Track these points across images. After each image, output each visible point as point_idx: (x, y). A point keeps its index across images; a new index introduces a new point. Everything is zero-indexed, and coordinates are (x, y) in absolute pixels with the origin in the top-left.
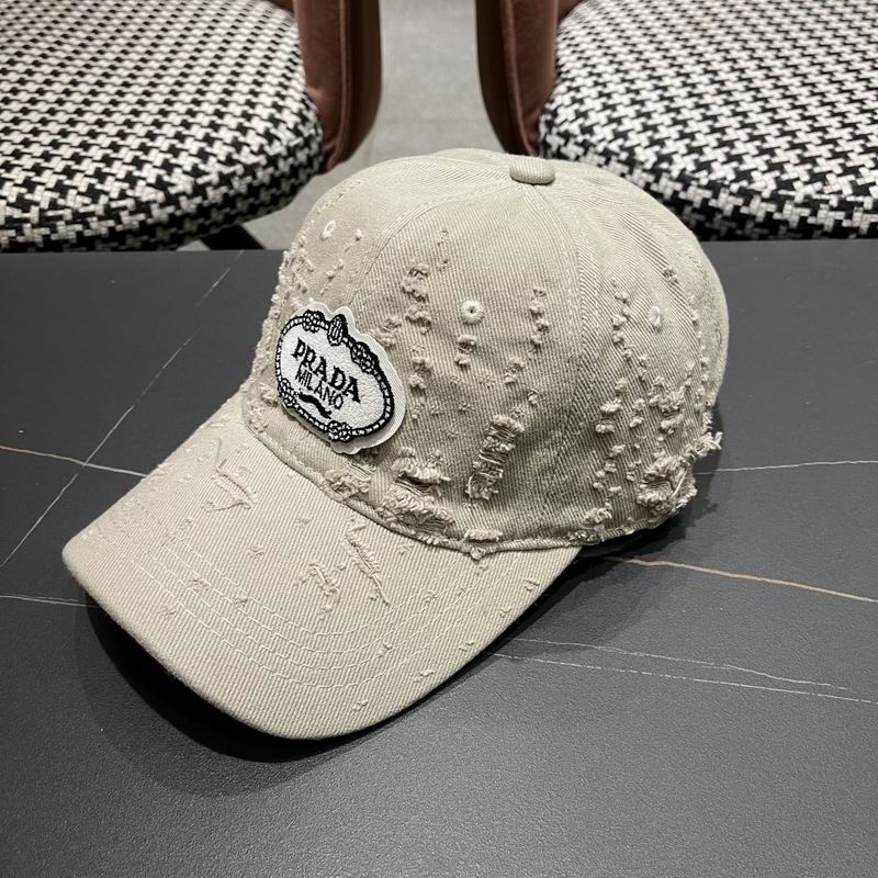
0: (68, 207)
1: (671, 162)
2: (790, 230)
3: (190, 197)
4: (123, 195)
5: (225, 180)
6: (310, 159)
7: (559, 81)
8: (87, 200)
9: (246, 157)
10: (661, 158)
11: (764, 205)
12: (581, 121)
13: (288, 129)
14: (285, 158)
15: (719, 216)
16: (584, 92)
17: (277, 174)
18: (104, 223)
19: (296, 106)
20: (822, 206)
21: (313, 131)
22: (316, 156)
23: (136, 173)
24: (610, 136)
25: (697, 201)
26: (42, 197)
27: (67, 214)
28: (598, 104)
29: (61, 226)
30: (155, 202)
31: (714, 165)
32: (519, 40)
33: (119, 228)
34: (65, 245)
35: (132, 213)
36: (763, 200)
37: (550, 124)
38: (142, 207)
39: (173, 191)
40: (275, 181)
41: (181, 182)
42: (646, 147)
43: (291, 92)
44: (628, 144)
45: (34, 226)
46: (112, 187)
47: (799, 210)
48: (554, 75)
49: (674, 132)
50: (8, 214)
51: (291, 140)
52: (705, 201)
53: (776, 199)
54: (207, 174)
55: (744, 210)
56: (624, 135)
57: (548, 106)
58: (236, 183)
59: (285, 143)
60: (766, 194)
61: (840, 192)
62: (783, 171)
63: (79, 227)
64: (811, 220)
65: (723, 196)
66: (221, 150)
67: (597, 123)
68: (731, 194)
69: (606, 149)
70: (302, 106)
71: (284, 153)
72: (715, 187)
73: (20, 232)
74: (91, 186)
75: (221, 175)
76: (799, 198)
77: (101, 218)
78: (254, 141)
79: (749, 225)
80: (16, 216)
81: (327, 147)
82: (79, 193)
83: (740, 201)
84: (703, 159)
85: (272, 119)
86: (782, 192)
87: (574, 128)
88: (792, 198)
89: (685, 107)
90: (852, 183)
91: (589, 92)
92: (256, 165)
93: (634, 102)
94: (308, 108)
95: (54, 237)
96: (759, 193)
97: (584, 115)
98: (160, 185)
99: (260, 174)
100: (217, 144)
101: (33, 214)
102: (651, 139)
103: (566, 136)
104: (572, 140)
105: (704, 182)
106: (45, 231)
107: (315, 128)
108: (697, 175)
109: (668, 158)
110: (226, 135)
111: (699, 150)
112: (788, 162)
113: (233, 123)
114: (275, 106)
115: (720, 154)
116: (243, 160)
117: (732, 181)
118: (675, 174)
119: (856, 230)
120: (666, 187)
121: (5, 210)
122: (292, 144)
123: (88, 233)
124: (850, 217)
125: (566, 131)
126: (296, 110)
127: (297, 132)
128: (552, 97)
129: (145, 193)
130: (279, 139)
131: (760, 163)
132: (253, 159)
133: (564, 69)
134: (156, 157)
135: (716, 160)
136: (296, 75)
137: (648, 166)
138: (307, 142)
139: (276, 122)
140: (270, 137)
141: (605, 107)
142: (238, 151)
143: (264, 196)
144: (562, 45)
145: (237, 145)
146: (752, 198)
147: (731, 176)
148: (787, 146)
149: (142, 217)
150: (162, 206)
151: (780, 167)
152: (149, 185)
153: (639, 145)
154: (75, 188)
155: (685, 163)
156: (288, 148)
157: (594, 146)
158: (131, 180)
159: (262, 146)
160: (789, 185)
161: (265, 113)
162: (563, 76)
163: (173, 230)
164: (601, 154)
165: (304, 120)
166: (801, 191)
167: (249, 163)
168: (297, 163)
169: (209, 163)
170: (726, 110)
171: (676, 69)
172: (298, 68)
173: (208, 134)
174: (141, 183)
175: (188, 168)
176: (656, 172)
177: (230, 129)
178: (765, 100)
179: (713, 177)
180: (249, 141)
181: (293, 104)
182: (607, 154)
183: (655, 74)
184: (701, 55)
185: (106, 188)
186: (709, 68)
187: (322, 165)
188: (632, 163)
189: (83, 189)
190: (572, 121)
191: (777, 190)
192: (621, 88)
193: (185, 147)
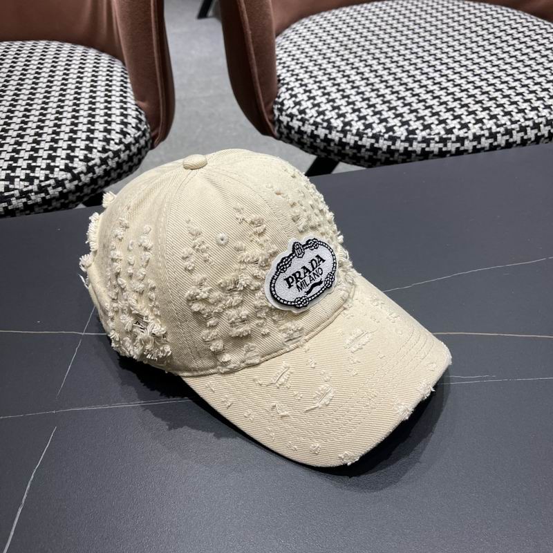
0: (16, 189)
1: (351, 126)
2: (417, 155)
3: (86, 174)
4: (47, 178)
5: (104, 161)
6: (146, 142)
7: (280, 85)
8: (27, 184)
9: (113, 147)
10: (346, 124)
11: (402, 144)
12: (298, 107)
13: (133, 127)
14: (134, 144)
15: (380, 152)
16: (296, 91)
17: (131, 154)
18: (39, 195)
19: (134, 113)
20: (431, 141)
21: (145, 126)
22: (149, 140)
23: (52, 164)
24: (316, 115)
25: (368, 145)
27: (16, 193)
28: (305, 97)
29: (14, 201)
30: (66, 179)
31: (374, 125)
32: (258, 66)
33: (48, 197)
34: (17, 211)
35: (54, 188)
36: (402, 141)
38: (60, 183)
39: (76, 172)
40: (130, 158)
41: (80, 166)
42: (336, 119)
43: (129, 105)
44: (326, 118)
46: (40, 174)
47: (420, 145)
48: (276, 82)
49: (349, 109)
51: (136, 134)
52: (372, 145)
53: (408, 140)
54: (93, 159)
55: (393, 147)
56: (323, 113)
57: (277, 99)
58: (110, 162)
59: (132, 136)
60: (403, 138)
61: (439, 134)
62: (409, 125)
63: (24, 200)
64: (427, 149)
65: (381, 141)
66: (98, 145)
67: (307, 108)
68: (385, 140)
69: (314, 122)
70: (138, 113)
71: (133, 142)
72: (376, 137)
74: (27, 175)
75: (101, 158)
76: (420, 139)
77: (36, 193)
78: (115, 136)
79: (396, 155)
81: (153, 134)
82: (21, 180)
83: (390, 143)
84: (367, 122)
85: (122, 123)
86: (411, 136)
87: (295, 111)
88: (416, 139)
89: (352, 94)
90: (444, 128)
91: (299, 90)
92: (119, 150)
93: (324, 94)
94: (141, 114)
95: (10, 208)
96: (399, 138)
97: (299, 103)
98: (68, 169)
99: (122, 155)
100: (95, 141)
102: (338, 114)
103: (291, 116)
104: (295, 118)
105: (370, 135)
106: (4, 205)
107: (146, 125)
108: (366, 132)
109: (349, 124)
110: (99, 135)
111: (364, 118)
112: (411, 120)
113: (101, 127)
114: (122, 114)
115: (376, 119)
116: (112, 148)
117: (384, 133)
118: (354, 132)
119: (449, 152)
120: (350, 139)
122: (136, 136)
123: (30, 202)
124: (445, 145)
125: (291, 113)
126: (135, 116)
127: (138, 129)
128: (278, 95)
129: (61, 175)
130: (129, 134)
131: (397, 121)
132: (117, 148)
133: (281, 78)
134: (62, 153)
135: (374, 122)
136: (128, 95)
137: (339, 129)
138: (144, 134)
139: (126, 124)
140: (124, 134)
141: (310, 98)
142: (108, 144)
143: (125, 167)
144: (280, 67)
145: (107, 141)
146: (396, 140)
147: (384, 130)
148: (409, 111)
149: (60, 189)
150: (71, 181)
151: (407, 123)
152: (61, 170)
153: (332, 118)
154: (18, 177)
155: (358, 125)
156: (135, 138)
157: (308, 120)
158: (50, 168)
159: (120, 139)
160: (413, 132)
161: (118, 119)
162: (282, 82)
163: (78, 194)
164: (312, 125)
165: (140, 121)
166: (420, 135)
167: (115, 150)
168: (140, 146)
169: (93, 153)
170: (373, 94)
171: (342, 73)
172: (128, 90)
173: (88, 136)
174: (57, 169)
175: (82, 157)
176: (344, 132)
177: (100, 132)
178: (392, 87)
179: (374, 132)
180: (113, 137)
181: (132, 112)
182: (316, 124)
183: (332, 77)
184: (352, 64)
185: (37, 175)
186: (359, 71)
187: (152, 144)
188: (330, 128)
189: (23, 177)
190: (293, 108)
191: (408, 135)
192: (315, 86)
193: (77, 145)
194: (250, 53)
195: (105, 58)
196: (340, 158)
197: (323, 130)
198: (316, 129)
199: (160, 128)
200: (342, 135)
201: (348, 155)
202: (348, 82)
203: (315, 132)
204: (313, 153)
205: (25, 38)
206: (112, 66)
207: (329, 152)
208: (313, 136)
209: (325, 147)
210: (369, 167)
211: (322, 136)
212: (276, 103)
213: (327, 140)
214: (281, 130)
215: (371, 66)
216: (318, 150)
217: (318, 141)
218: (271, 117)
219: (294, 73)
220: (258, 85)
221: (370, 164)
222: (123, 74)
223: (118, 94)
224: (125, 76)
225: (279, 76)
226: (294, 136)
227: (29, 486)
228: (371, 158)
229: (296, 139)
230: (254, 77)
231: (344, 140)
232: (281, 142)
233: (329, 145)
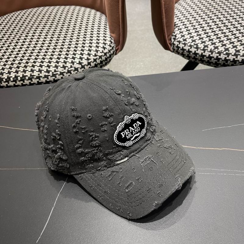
0: (59, 71)
1: (208, 47)
2: (239, 62)
3: (87, 66)
4: (71, 67)
5: (95, 60)
6: (113, 52)
7: (175, 27)
8: (63, 69)
9: (99, 54)
10: (205, 46)
11: (233, 57)
12: (183, 38)
13: (108, 45)
14: (108, 53)
15: (221, 60)
16: (183, 30)
17: (107, 57)
18: (67, 74)
19: (109, 39)
21: (114, 45)
22: (115, 51)
23: (74, 61)
24: (191, 41)
25: (215, 57)
26: (52, 69)
27: (59, 73)
28: (187, 33)
29: (57, 76)
30: (79, 68)
31: (219, 47)
32: (166, 18)
35: (74, 71)
36: (232, 55)
37: (175, 39)
38: (76, 69)
39: (83, 64)
40: (106, 59)
41: (85, 62)
42: (201, 44)
43: (107, 35)
44: (196, 43)
45: (51, 77)
46: (68, 65)
47: (242, 57)
48: (174, 25)
49: (207, 39)
50: (45, 74)
52: (217, 57)
53: (236, 55)
54: (91, 59)
55: (227, 58)
56: (194, 41)
57: (173, 34)
58: (97, 61)
59: (108, 49)
60: (233, 54)
62: (237, 48)
63: (62, 76)
65: (222, 55)
66: (93, 53)
67: (187, 38)
68: (224, 54)
69: (190, 45)
70: (111, 39)
71: (108, 52)
72: (220, 53)
73: (48, 78)
74: (63, 65)
75: (94, 59)
77: (67, 73)
78: (101, 49)
79: (229, 62)
80: (47, 75)
81: (117, 48)
82: (61, 67)
83: (226, 56)
84: (216, 46)
87: (181, 40)
88: (239, 54)
89: (209, 32)
91: (184, 30)
92: (102, 56)
93: (196, 32)
94: (112, 39)
95: (56, 79)
96: (231, 54)
97: (183, 36)
98: (80, 63)
99: (103, 58)
100: (92, 51)
101: (51, 74)
102: (201, 41)
103: (179, 42)
104: (181, 43)
105: (217, 52)
106: (54, 78)
107: (114, 44)
108: (215, 50)
109: (207, 46)
110: (94, 49)
111: (215, 44)
112: (238, 45)
113: (95, 45)
114: (104, 39)
115: (220, 44)
116: (99, 55)
117: (224, 51)
118: (209, 50)
120: (207, 54)
121: (44, 73)
122: (109, 49)
125: (179, 41)
126: (109, 40)
127: (110, 46)
128: (174, 32)
129: (77, 66)
130: (106, 48)
131: (231, 46)
132: (101, 54)
133: (176, 24)
134: (78, 56)
135: (219, 46)
136: (107, 30)
137: (202, 49)
138: (113, 49)
139: (105, 44)
140: (104, 48)
141: (189, 34)
142: (97, 52)
144: (176, 19)
145: (97, 51)
146: (229, 55)
147: (224, 50)
148: (237, 41)
149: (76, 72)
150: (81, 68)
151: (236, 47)
152: (77, 64)
153: (199, 43)
154: (60, 66)
155: (212, 47)
156: (109, 50)
157: (187, 44)
158: (73, 63)
159: (103, 51)
160: (238, 51)
161: (102, 42)
162: (176, 25)
164: (189, 46)
165: (112, 42)
166: (242, 53)
167: (100, 55)
168: (111, 54)
169: (91, 56)
170: (220, 32)
171: (205, 22)
172: (107, 28)
173: (89, 49)
174: (75, 63)
175: (86, 58)
176: (204, 50)
177: (94, 47)
178: (229, 29)
179: (219, 50)
180: (99, 50)
181: (108, 39)
182: (191, 46)
183: (200, 23)
184: (211, 17)
185: (67, 65)
186: (214, 21)
187: (116, 53)
188: (197, 48)
189: (62, 66)
190: (180, 38)
191: (236, 53)
192: (192, 28)
193: (84, 53)
194: (163, 13)
195: (98, 14)
196: (201, 62)
197: (194, 49)
198: (191, 48)
199: (120, 46)
200: (203, 52)
201: (205, 61)
202: (208, 26)
203: (190, 50)
204: (188, 59)
205: (65, 5)
206: (101, 17)
207: (196, 59)
208: (189, 52)
209: (194, 57)
210: (215, 67)
211: (193, 52)
212: (173, 35)
213: (195, 54)
214: (174, 48)
215: (220, 18)
216: (191, 58)
217: (191, 54)
218: (170, 42)
219: (182, 21)
220: (165, 27)
221: (215, 65)
222: (105, 21)
223: (103, 30)
224: (106, 22)
225: (175, 23)
226: (180, 51)
227: (57, 199)
228: (216, 63)
229: (181, 53)
230: (164, 24)
231: (204, 54)
232: (173, 53)
233: (196, 56)
